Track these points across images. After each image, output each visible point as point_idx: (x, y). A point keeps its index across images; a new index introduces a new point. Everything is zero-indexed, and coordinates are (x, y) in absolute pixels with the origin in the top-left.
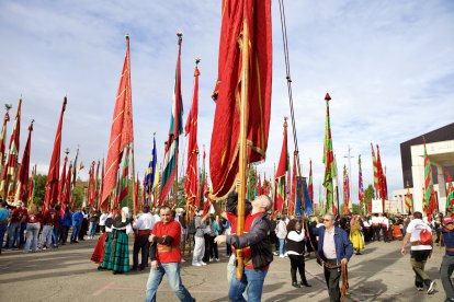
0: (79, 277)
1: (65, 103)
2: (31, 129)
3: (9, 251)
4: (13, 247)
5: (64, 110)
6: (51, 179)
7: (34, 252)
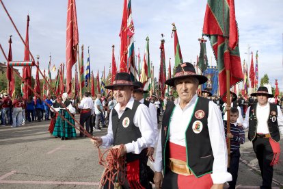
0: (42, 142)
1: (28, 20)
2: (10, 42)
3: (4, 126)
4: (6, 124)
5: (28, 25)
6: (25, 77)
7: (17, 126)
